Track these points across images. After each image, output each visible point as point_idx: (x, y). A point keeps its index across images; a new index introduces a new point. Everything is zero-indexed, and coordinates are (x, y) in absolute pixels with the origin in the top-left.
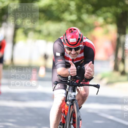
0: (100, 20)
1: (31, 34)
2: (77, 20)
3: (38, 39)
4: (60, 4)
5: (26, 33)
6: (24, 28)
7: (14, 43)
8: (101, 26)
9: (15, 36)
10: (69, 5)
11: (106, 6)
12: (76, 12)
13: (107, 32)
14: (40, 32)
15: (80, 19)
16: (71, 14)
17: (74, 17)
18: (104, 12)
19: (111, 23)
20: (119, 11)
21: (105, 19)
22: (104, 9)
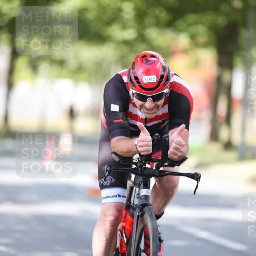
0: (183, 40)
1: (44, 67)
2: (136, 40)
3: (59, 76)
4: (102, 8)
5: (34, 65)
6: (30, 56)
7: (10, 85)
8: (185, 52)
9: (11, 71)
10: (120, 10)
11: (194, 11)
12: (135, 24)
13: (197, 64)
14: (62, 63)
15: (142, 38)
16: (125, 27)
17: (130, 34)
18: (191, 24)
19: (205, 45)
20: (221, 21)
21: (193, 37)
22: (191, 18)
